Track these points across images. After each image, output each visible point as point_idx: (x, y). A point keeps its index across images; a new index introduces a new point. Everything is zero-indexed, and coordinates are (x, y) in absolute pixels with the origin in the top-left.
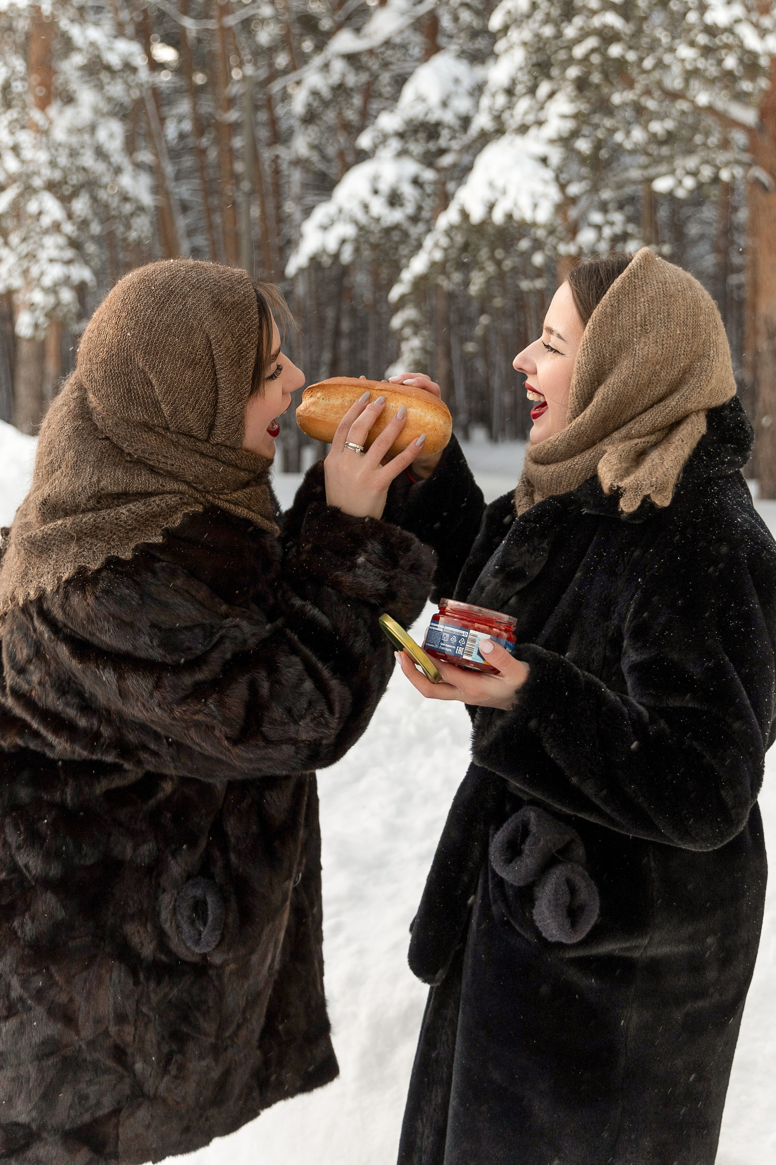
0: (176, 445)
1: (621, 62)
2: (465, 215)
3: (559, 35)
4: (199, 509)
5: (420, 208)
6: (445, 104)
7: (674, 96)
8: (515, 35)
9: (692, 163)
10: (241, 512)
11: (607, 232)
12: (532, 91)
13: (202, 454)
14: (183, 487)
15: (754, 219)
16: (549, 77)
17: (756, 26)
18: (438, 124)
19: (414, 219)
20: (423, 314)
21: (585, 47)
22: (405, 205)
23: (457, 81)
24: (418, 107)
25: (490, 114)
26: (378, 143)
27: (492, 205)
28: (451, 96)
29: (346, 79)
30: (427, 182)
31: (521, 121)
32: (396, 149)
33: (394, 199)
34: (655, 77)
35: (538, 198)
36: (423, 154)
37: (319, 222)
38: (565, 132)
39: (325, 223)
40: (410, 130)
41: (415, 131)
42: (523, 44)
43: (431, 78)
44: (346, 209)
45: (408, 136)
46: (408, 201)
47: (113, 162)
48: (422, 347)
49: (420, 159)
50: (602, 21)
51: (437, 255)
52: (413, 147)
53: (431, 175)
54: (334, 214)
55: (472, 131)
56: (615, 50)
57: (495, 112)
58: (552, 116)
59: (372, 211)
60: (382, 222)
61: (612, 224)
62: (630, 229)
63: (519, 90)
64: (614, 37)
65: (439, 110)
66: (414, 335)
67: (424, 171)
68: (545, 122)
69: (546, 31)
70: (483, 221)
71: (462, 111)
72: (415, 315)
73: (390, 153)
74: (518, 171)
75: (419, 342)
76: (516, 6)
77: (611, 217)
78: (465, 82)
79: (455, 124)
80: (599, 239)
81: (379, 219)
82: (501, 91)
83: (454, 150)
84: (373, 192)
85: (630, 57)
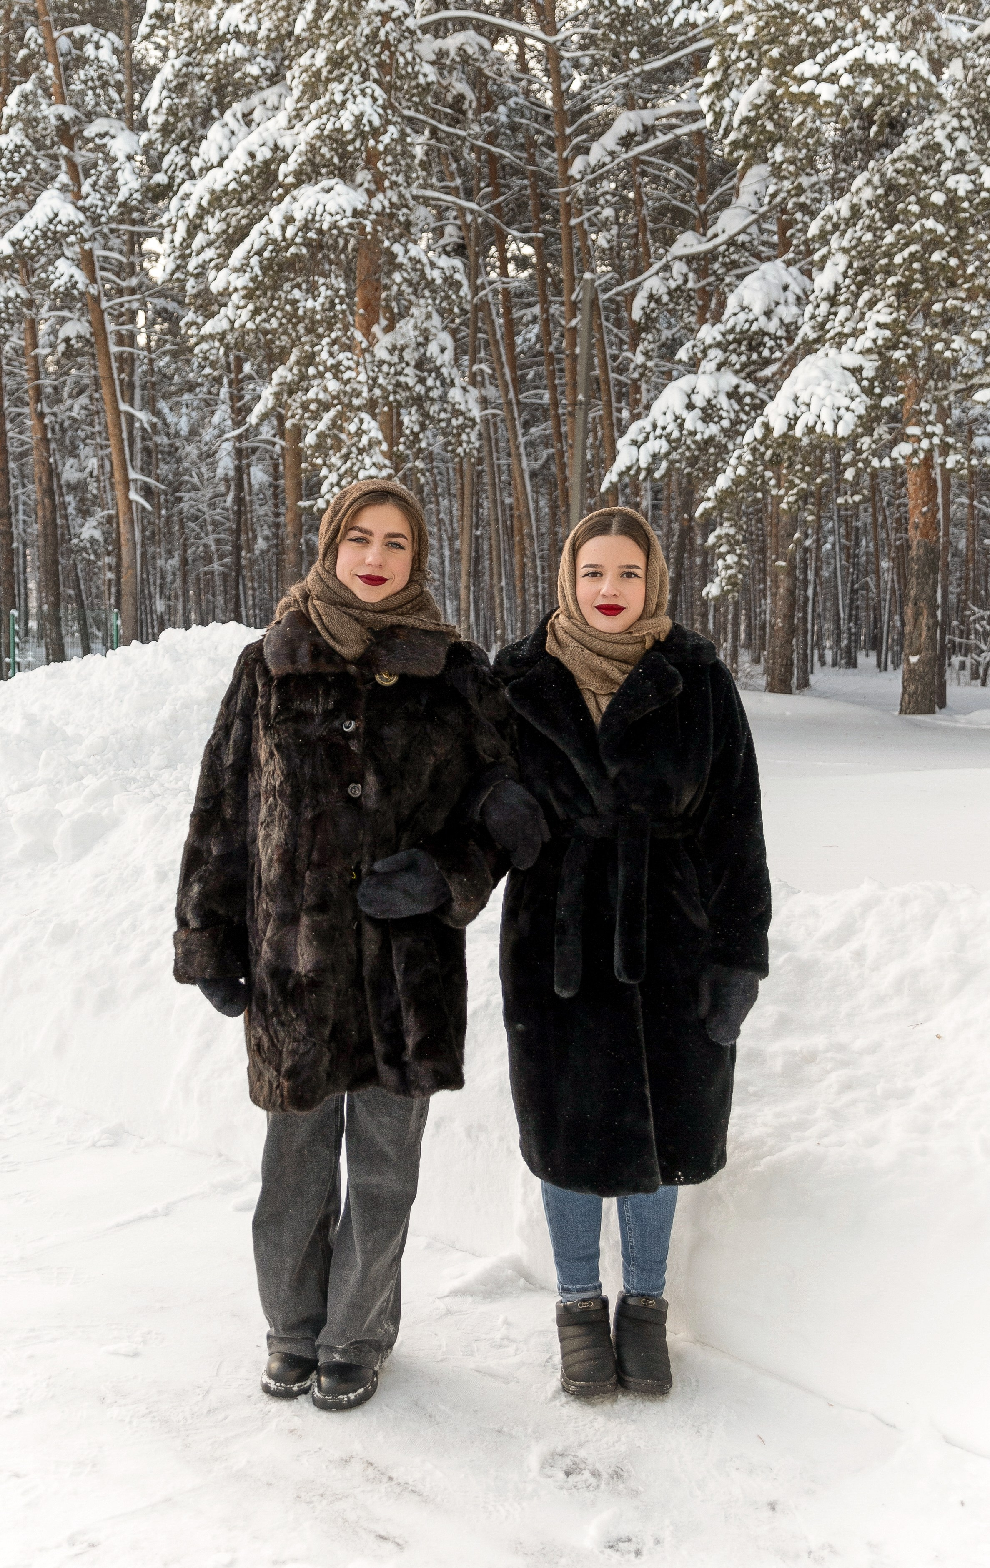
1: (943, 267)
2: (767, 429)
6: (768, 314)
8: (833, 243)
11: (925, 444)
12: (853, 299)
16: (872, 285)
18: (763, 333)
20: (740, 529)
21: (906, 253)
22: (721, 418)
23: (786, 288)
24: (742, 316)
25: (812, 322)
26: (700, 355)
27: (796, 419)
28: (777, 304)
29: (686, 281)
30: (746, 394)
31: (839, 329)
32: (717, 361)
33: (709, 413)
34: (980, 281)
35: (842, 411)
36: (744, 366)
37: (634, 437)
38: (880, 342)
39: (640, 438)
40: (735, 341)
41: (738, 342)
42: (845, 251)
43: (757, 285)
44: (660, 424)
45: (731, 347)
46: (724, 414)
47: (446, 375)
48: (738, 563)
49: (742, 370)
50: (922, 226)
51: (742, 471)
52: (734, 358)
53: (750, 387)
54: (649, 428)
55: (798, 340)
56: (936, 257)
57: (819, 319)
58: (870, 325)
59: (688, 426)
60: (698, 437)
61: (930, 436)
62: (951, 440)
63: (842, 298)
64: (937, 243)
65: (763, 319)
66: (731, 551)
67: (743, 382)
68: (863, 331)
69: (868, 237)
70: (785, 435)
71: (787, 320)
72: (732, 531)
73: (712, 366)
74: (825, 383)
75: (736, 559)
76: (838, 212)
77: (929, 429)
78: (795, 288)
79: (780, 333)
80: (915, 453)
81: (693, 433)
82: (824, 299)
83: (779, 360)
84: (690, 406)
85: (953, 262)
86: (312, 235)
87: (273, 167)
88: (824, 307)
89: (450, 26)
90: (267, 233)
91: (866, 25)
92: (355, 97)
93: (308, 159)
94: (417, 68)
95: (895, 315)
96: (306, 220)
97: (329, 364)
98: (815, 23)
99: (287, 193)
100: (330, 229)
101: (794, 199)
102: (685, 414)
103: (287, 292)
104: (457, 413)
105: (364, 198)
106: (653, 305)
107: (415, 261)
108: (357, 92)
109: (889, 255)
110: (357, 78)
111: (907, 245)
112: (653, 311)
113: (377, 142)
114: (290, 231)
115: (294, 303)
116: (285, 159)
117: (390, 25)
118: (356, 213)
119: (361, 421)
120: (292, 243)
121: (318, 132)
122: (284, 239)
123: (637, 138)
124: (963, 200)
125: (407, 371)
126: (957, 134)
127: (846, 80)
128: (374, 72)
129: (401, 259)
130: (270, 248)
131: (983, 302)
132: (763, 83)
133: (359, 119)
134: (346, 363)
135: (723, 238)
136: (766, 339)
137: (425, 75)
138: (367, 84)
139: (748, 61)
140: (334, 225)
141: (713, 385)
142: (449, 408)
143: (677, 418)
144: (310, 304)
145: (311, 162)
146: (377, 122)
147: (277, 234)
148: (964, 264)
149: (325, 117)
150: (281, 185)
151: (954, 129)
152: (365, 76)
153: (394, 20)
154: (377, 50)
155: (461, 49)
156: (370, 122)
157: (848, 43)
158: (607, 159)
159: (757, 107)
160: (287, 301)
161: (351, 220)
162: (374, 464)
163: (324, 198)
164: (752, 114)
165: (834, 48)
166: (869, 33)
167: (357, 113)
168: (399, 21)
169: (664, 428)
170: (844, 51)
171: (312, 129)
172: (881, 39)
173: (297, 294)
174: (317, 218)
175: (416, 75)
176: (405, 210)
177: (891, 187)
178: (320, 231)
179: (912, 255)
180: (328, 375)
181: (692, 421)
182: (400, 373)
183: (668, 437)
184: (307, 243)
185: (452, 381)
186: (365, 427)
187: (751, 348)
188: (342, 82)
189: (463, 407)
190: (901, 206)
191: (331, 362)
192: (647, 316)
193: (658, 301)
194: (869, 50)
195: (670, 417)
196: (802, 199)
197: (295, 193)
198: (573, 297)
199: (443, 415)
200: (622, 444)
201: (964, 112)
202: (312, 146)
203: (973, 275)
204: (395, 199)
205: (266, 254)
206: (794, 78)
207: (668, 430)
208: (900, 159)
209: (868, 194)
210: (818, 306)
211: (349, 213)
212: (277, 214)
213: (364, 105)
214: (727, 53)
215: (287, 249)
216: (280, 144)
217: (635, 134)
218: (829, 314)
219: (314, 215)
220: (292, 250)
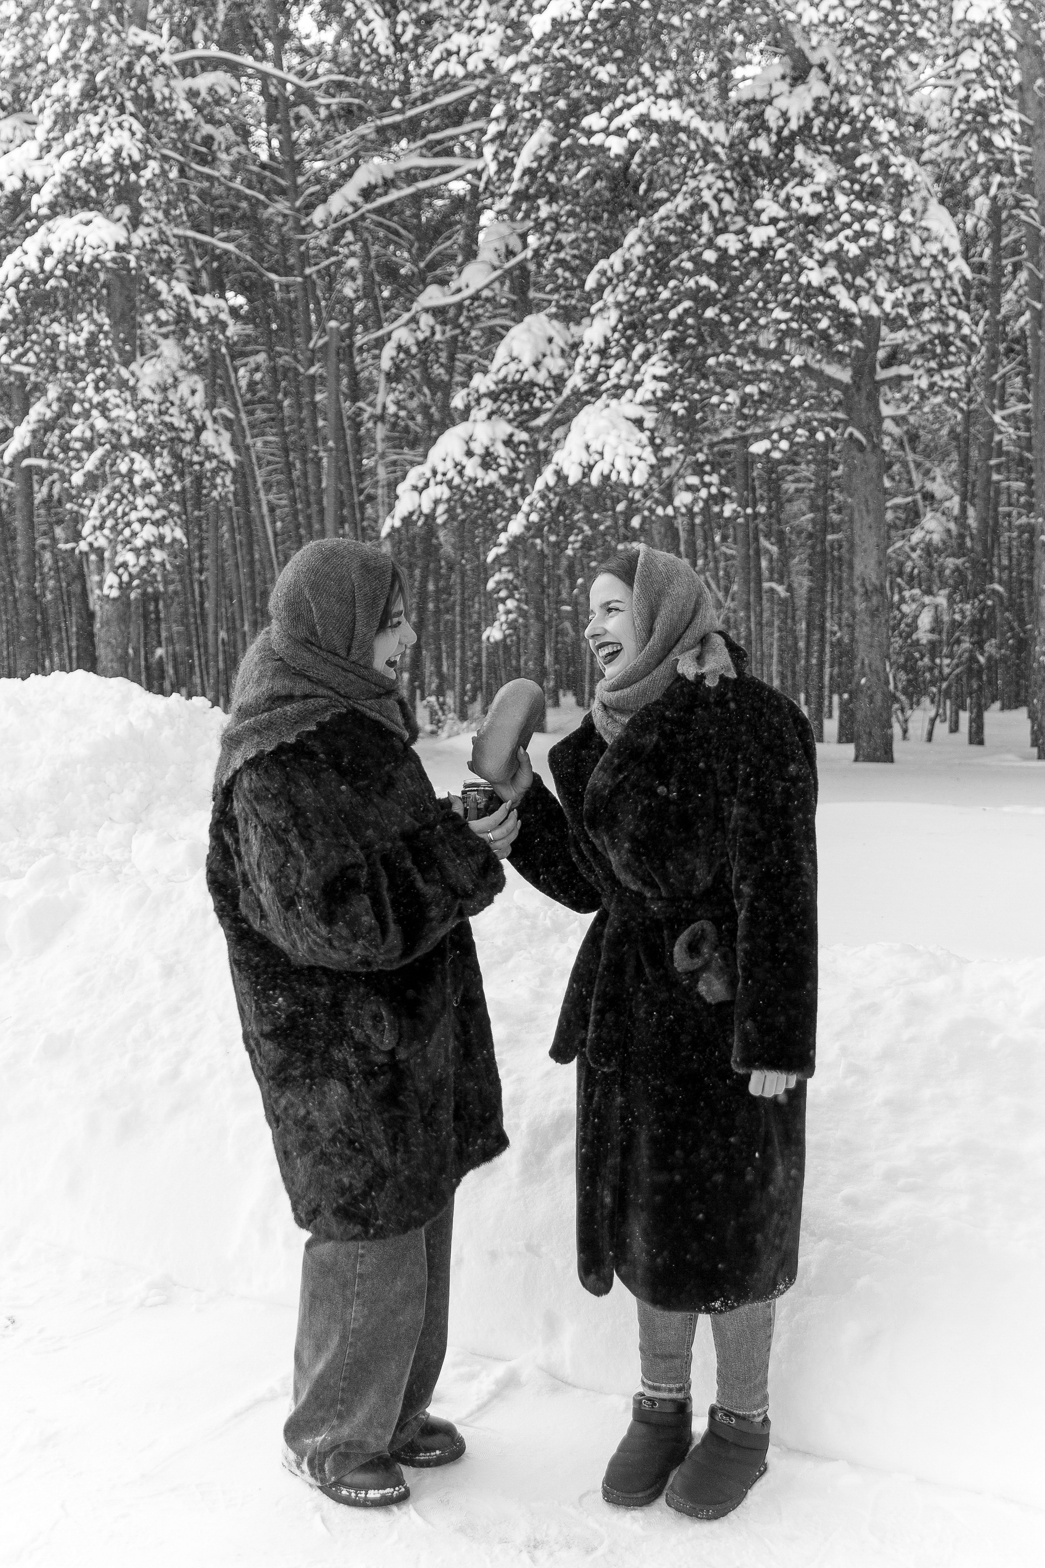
0: (325, 661)
1: (716, 323)
2: (560, 476)
3: (653, 298)
4: (344, 710)
5: (514, 469)
6: (537, 365)
7: (767, 355)
8: (609, 297)
9: (787, 422)
10: (373, 715)
11: (704, 493)
12: (627, 352)
13: (343, 669)
14: (331, 693)
15: (849, 475)
16: (644, 339)
17: (849, 286)
18: (532, 384)
19: (509, 481)
20: (517, 575)
21: (680, 309)
22: (499, 466)
23: (550, 340)
24: (513, 367)
25: (583, 375)
26: (473, 403)
27: (591, 468)
28: (544, 356)
29: (433, 333)
30: (520, 443)
31: (615, 381)
32: (488, 409)
33: (488, 461)
34: (751, 338)
35: (635, 461)
36: (517, 415)
37: (414, 482)
38: (659, 394)
39: (421, 484)
40: (505, 390)
41: (509, 392)
42: (618, 305)
43: (525, 336)
44: (440, 470)
45: (503, 396)
46: (502, 462)
47: (197, 417)
48: (519, 608)
49: (514, 420)
50: (697, 283)
51: (534, 517)
52: (506, 407)
53: (524, 436)
54: (429, 474)
55: (567, 392)
56: (710, 313)
57: (591, 372)
58: (647, 378)
59: (469, 472)
60: (479, 484)
61: (708, 485)
62: (726, 490)
63: (613, 352)
64: (709, 300)
65: (532, 370)
66: (511, 596)
67: (516, 431)
68: (640, 384)
69: (642, 292)
70: (580, 483)
71: (555, 372)
72: (510, 576)
73: (483, 414)
74: (614, 433)
75: (515, 603)
76: (612, 267)
77: (707, 479)
78: (559, 342)
79: (549, 384)
80: (695, 501)
81: (474, 480)
82: (595, 352)
83: (549, 410)
84: (469, 454)
85: (726, 318)
86: (72, 268)
87: (23, 198)
88: (595, 360)
89: (197, 65)
90: (22, 265)
91: (647, 83)
92: (112, 130)
93: (64, 192)
94: (174, 104)
95: (670, 369)
96: (66, 252)
97: (95, 401)
98: (599, 77)
99: (41, 223)
100: (92, 263)
101: (554, 255)
102: (465, 461)
103: (46, 326)
104: (210, 456)
105: (124, 233)
106: (402, 356)
107: (179, 299)
108: (114, 125)
109: (663, 310)
110: (113, 111)
111: (679, 302)
112: (402, 361)
113: (139, 177)
114: (49, 263)
115: (54, 337)
116: (37, 190)
117: (145, 60)
118: (118, 247)
119: (132, 461)
120: (51, 275)
121: (75, 164)
122: (42, 271)
123: (378, 191)
124: (734, 258)
125: (172, 410)
126: (722, 195)
127: (634, 134)
128: (130, 106)
129: (164, 296)
130: (27, 280)
131: (753, 357)
132: (543, 135)
133: (118, 153)
134: (113, 401)
135: (466, 293)
136: (536, 389)
137: (183, 112)
138: (124, 117)
139: (533, 111)
140: (96, 259)
141: (490, 434)
142: (202, 451)
143: (456, 465)
144: (72, 338)
145: (65, 193)
146: (137, 157)
147: (34, 266)
148: (735, 322)
149: (81, 149)
150: (36, 216)
151: (720, 190)
152: (122, 109)
153: (149, 55)
154: (134, 83)
155: (211, 90)
156: (130, 157)
157: (631, 99)
158: (350, 210)
159: (539, 159)
160: (47, 336)
161: (114, 254)
162: (147, 505)
163: (83, 230)
164: (535, 165)
165: (618, 103)
166: (649, 90)
167: (116, 146)
168: (153, 56)
169: (444, 474)
170: (629, 106)
171: (68, 159)
172: (660, 96)
173: (56, 328)
174: (78, 251)
175: (172, 113)
176: (166, 247)
177: (660, 243)
178: (80, 265)
179: (686, 311)
180: (95, 413)
181: (472, 468)
182: (166, 413)
183: (449, 483)
184: (66, 275)
185: (204, 423)
186: (136, 467)
187: (522, 399)
188: (96, 114)
189: (216, 451)
190: (674, 263)
191: (96, 399)
192: (397, 367)
193: (407, 351)
194: (653, 107)
195: (449, 464)
196: (562, 255)
197: (50, 224)
198: (311, 345)
199: (196, 458)
200: (402, 489)
201: (728, 174)
202: (67, 178)
203: (745, 332)
204: (155, 235)
205: (23, 286)
206: (583, 130)
207: (449, 476)
208: (668, 218)
209: (639, 250)
210: (588, 358)
211: (111, 246)
212: (32, 245)
213: (121, 138)
214: (512, 102)
215: (45, 282)
216: (30, 174)
217: (376, 187)
218: (600, 366)
219: (74, 248)
220: (52, 282)
